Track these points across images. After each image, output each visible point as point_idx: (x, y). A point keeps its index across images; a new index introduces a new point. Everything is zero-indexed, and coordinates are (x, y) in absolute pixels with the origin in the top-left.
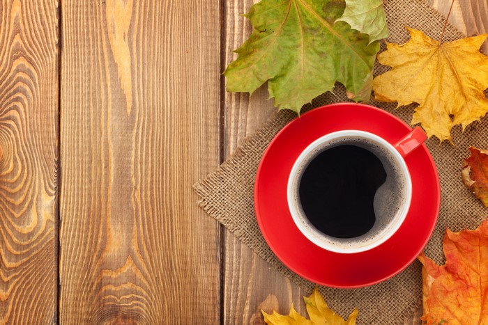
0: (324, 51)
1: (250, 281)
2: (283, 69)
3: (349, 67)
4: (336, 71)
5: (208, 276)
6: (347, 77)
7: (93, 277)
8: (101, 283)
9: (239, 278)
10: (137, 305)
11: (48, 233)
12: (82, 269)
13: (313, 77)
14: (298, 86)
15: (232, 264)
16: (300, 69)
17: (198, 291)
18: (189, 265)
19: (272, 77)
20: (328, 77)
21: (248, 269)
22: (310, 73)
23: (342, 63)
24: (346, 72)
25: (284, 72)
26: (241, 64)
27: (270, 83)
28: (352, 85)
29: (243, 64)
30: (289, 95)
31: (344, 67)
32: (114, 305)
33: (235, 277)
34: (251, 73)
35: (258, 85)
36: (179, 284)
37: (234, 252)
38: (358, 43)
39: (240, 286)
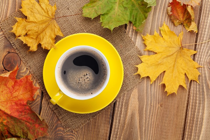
0: (127, 7)
1: (122, 134)
2: (108, 11)
3: (136, 16)
4: (130, 16)
5: (105, 129)
6: (134, 20)
7: (54, 123)
8: (57, 126)
9: (118, 132)
10: (72, 138)
11: (37, 101)
12: (50, 119)
13: (120, 17)
14: (113, 20)
15: (116, 125)
16: (115, 13)
17: (99, 135)
18: (97, 124)
19: (103, 13)
20: (127, 18)
21: (122, 129)
22: (119, 15)
23: (133, 13)
24: (135, 18)
25: (108, 12)
26: (90, 6)
27: (101, 16)
28: (136, 24)
29: (91, 6)
30: (109, 23)
31: (134, 15)
32: (61, 136)
33: (116, 131)
34: (94, 10)
35: (96, 16)
36: (91, 131)
37: (118, 120)
38: (142, 6)
39: (118, 136)
